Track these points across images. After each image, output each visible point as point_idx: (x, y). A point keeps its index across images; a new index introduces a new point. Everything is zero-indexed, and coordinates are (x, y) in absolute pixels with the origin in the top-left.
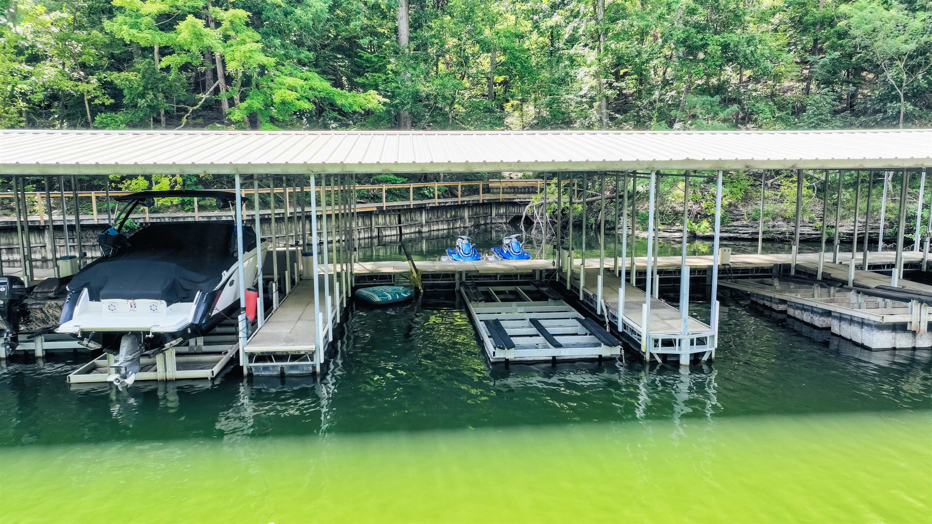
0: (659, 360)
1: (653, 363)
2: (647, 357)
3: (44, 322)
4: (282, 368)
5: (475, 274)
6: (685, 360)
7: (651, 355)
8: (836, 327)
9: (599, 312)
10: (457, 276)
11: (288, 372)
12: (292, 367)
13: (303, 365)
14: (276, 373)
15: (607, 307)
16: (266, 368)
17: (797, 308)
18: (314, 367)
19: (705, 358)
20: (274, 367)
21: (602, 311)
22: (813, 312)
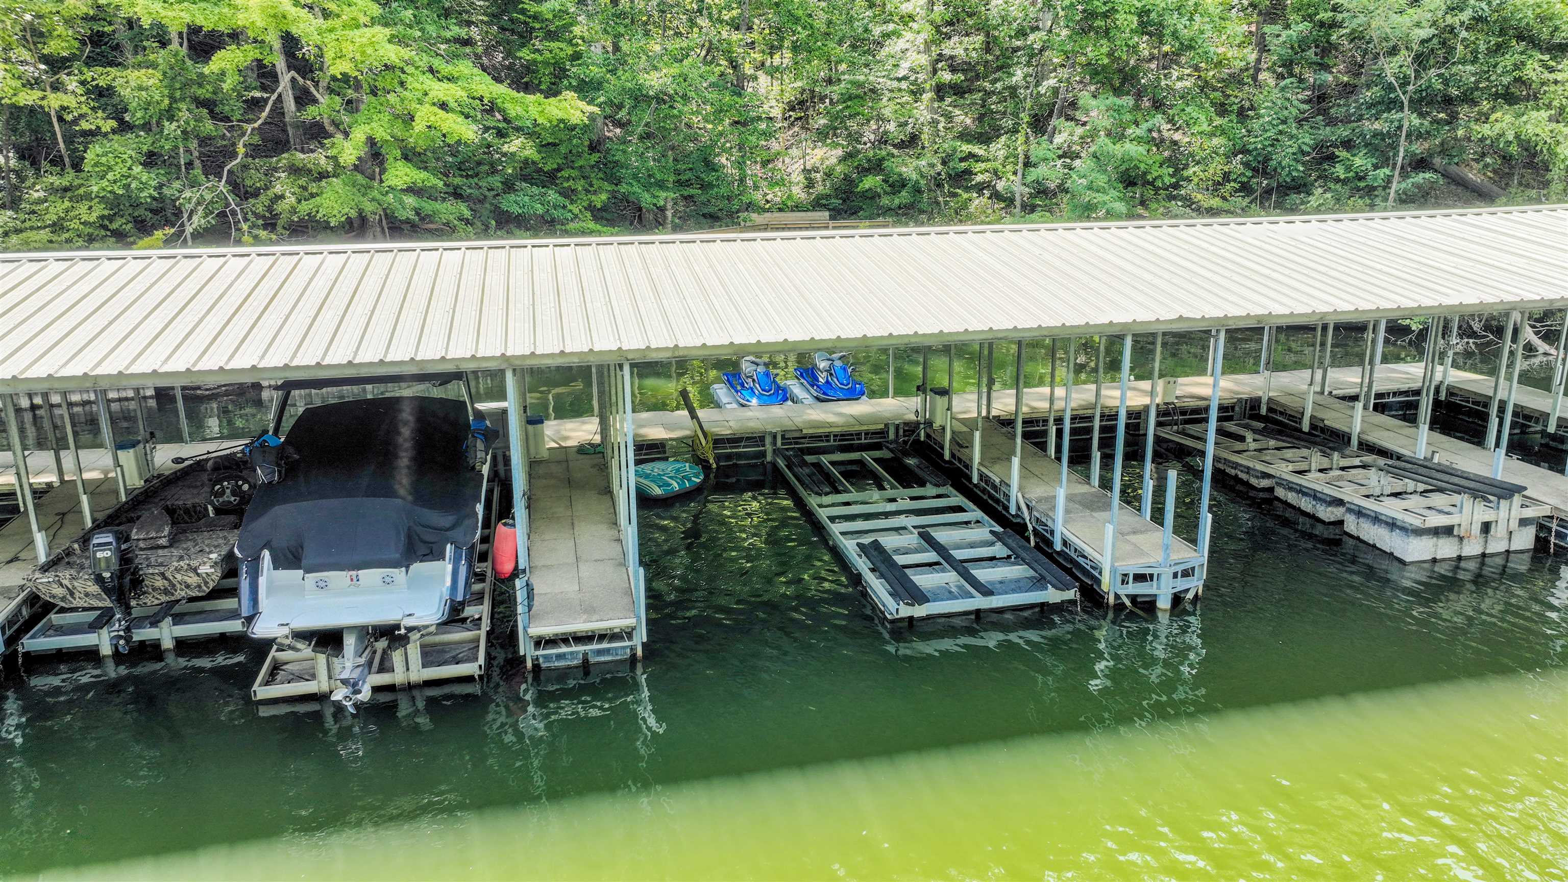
0: (1128, 603)
1: (1119, 607)
2: (1112, 600)
3: (166, 592)
4: (585, 654)
5: (797, 435)
6: (1164, 604)
7: (1117, 596)
8: (1352, 525)
9: (1013, 511)
10: (768, 440)
11: (593, 659)
12: (600, 652)
13: (616, 649)
14: (575, 662)
15: (1028, 506)
16: (560, 657)
17: (1291, 489)
18: (632, 649)
19: (1190, 595)
20: (572, 653)
21: (1019, 508)
22: (1315, 497)
